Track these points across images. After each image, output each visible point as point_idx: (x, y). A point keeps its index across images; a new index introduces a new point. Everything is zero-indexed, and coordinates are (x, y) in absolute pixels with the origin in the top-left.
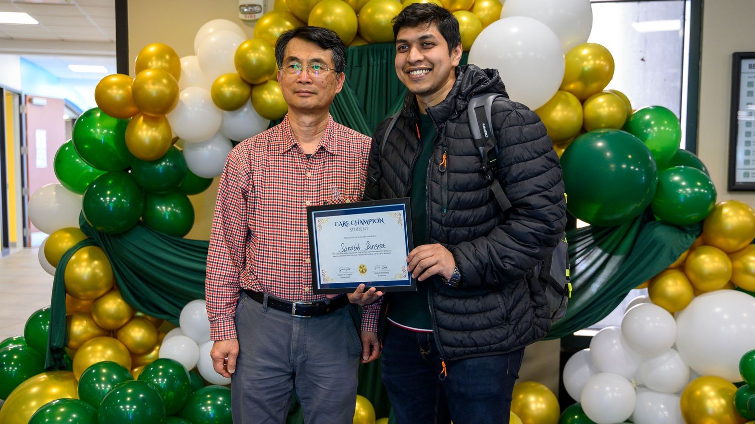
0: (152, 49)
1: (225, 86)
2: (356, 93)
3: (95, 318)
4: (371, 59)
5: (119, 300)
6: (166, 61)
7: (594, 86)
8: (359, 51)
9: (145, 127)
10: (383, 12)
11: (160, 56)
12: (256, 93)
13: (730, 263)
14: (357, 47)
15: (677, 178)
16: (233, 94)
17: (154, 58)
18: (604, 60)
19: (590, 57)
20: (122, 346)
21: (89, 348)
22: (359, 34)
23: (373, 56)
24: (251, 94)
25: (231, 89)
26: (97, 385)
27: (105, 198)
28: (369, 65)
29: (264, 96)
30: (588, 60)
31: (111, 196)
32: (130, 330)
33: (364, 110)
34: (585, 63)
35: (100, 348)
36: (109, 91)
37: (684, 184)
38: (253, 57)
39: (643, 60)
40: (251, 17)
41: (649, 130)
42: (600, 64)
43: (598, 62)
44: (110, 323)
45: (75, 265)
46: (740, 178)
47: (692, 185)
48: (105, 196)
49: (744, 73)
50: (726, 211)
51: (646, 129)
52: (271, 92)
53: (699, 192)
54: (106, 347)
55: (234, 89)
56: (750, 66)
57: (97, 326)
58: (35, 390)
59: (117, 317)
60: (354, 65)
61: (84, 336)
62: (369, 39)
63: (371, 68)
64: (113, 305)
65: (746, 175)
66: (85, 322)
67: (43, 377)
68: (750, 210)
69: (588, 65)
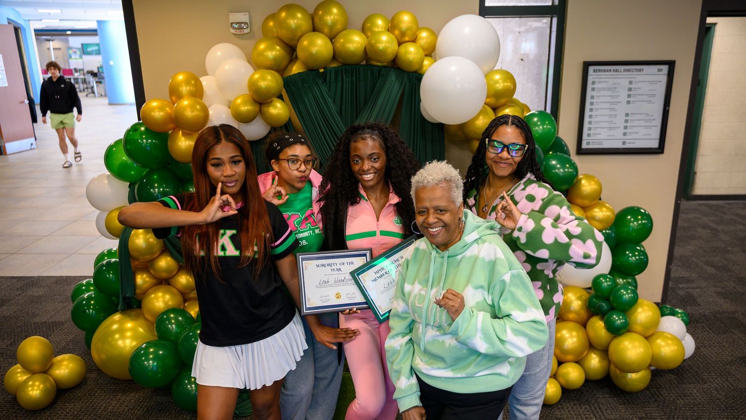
0: (181, 77)
1: (242, 105)
2: (334, 102)
3: (152, 272)
4: (344, 76)
5: (169, 258)
6: (193, 86)
7: (503, 101)
8: (335, 70)
9: (183, 139)
10: (352, 42)
11: (187, 82)
12: (264, 109)
13: (584, 214)
14: (334, 67)
15: (554, 162)
16: (248, 111)
17: (183, 85)
18: (509, 82)
19: (500, 81)
20: (174, 290)
21: (153, 296)
22: (335, 57)
23: (346, 75)
24: (260, 110)
25: (246, 108)
26: (170, 326)
27: (154, 190)
28: (342, 81)
29: (270, 111)
30: (499, 83)
31: (158, 188)
32: (179, 278)
33: (340, 113)
34: (497, 85)
35: (160, 294)
36: (153, 114)
37: (558, 166)
38: (263, 84)
39: (522, 60)
40: (240, 32)
41: (537, 128)
42: (507, 86)
43: (506, 84)
44: (164, 275)
45: (135, 238)
46: (584, 146)
47: (563, 167)
48: (154, 188)
49: (591, 75)
50: (583, 182)
51: (535, 127)
52: (276, 107)
53: (568, 171)
54: (165, 293)
55: (249, 108)
56: (595, 71)
57: (153, 277)
58: (115, 327)
59: (168, 270)
60: (332, 82)
61: (146, 286)
62: (341, 61)
63: (345, 83)
64: (165, 263)
65: (588, 143)
66: (145, 275)
67: (117, 317)
68: (596, 179)
69: (500, 86)
